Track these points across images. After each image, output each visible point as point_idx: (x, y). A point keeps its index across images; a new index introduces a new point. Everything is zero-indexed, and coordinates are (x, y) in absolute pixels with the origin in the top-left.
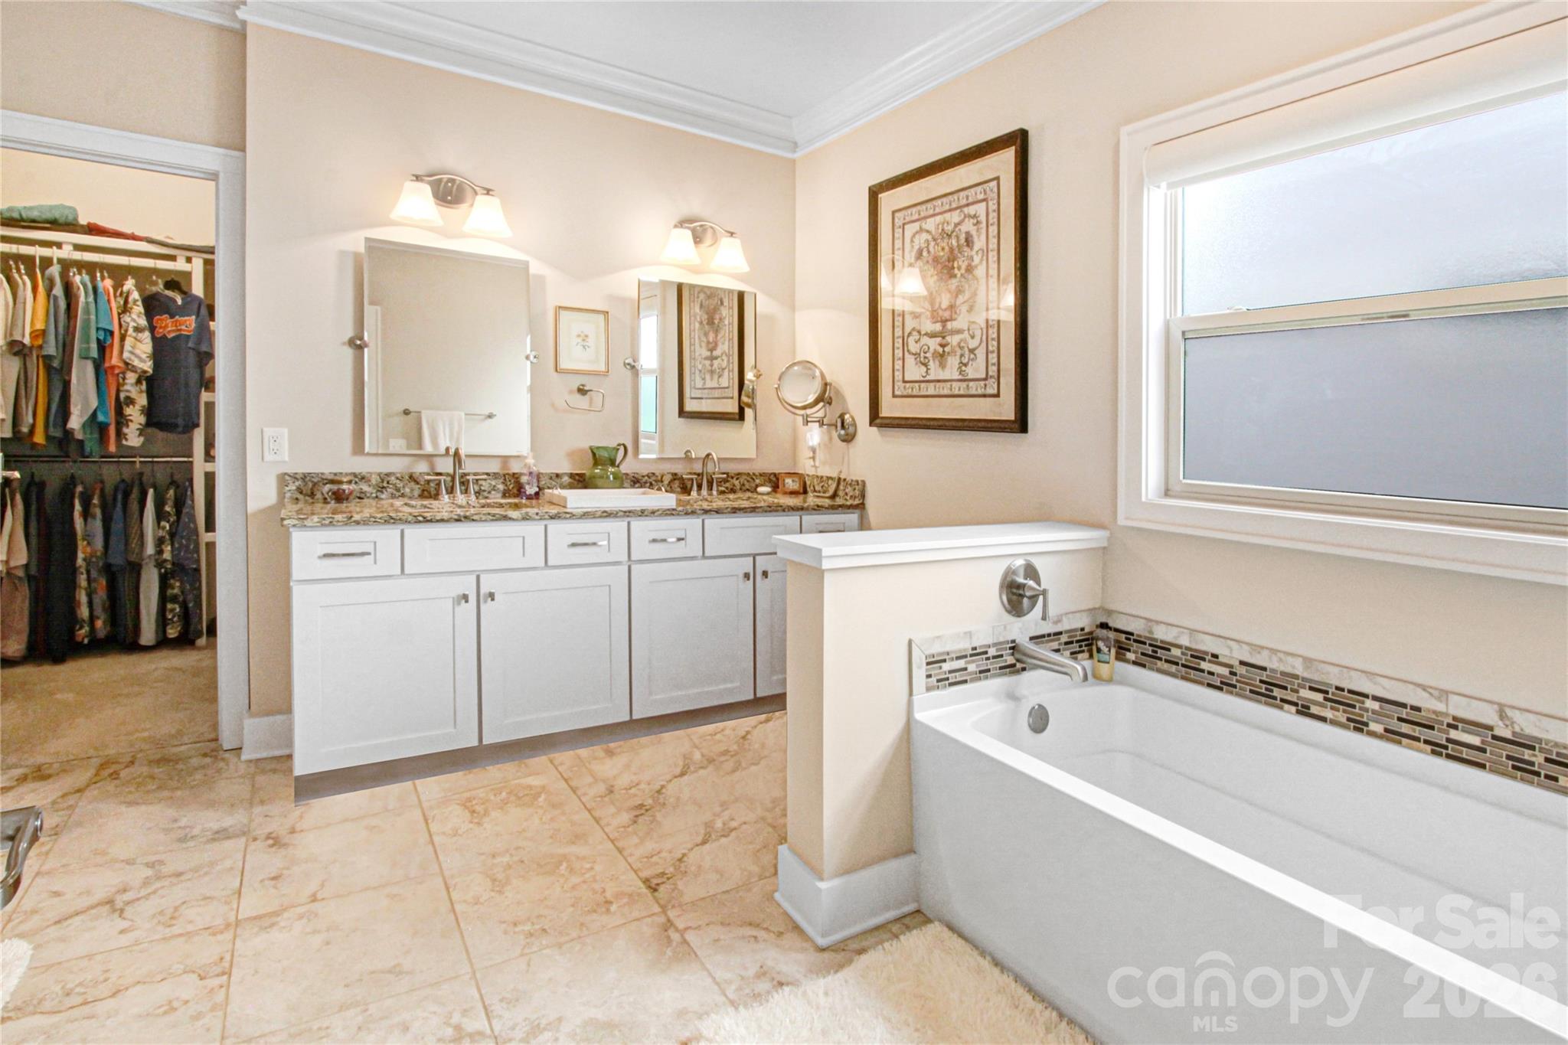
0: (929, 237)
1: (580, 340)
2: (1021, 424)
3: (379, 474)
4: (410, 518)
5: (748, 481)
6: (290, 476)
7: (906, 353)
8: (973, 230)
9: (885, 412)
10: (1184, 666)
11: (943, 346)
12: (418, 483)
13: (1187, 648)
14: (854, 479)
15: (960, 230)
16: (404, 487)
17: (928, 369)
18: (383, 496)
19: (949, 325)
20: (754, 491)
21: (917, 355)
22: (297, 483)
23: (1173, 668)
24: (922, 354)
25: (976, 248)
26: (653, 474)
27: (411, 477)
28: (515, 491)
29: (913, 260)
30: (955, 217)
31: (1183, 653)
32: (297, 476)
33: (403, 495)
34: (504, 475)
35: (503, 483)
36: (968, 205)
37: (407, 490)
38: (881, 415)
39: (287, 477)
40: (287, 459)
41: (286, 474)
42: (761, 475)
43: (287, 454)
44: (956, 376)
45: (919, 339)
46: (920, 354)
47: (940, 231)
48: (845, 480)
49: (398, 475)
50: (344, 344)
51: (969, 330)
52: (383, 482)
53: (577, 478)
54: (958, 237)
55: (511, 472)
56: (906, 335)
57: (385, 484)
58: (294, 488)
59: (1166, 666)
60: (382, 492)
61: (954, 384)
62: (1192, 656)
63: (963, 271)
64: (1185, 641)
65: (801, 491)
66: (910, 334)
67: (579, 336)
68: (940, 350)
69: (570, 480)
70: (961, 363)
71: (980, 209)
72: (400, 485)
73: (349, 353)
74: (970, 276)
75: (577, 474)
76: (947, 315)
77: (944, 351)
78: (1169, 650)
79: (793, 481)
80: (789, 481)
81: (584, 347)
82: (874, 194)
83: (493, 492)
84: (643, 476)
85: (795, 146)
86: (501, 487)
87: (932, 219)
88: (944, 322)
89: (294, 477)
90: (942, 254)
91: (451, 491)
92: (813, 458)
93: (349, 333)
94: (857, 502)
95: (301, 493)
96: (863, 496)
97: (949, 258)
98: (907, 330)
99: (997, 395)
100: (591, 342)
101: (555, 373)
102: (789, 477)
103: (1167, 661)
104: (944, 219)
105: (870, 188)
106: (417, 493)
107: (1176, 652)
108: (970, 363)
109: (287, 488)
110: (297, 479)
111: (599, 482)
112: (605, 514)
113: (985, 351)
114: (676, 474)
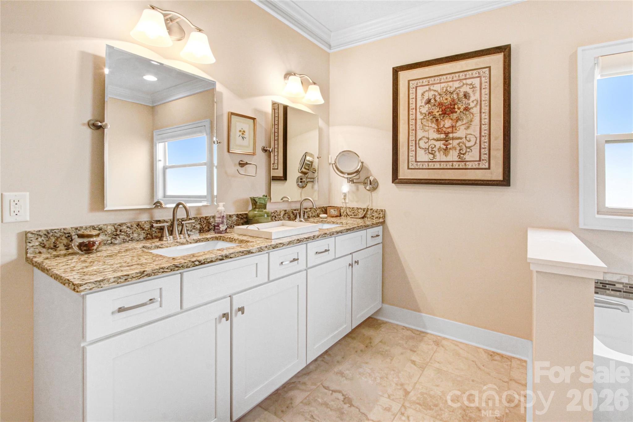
0: (436, 94)
1: (241, 133)
2: (506, 181)
3: (114, 225)
4: (190, 264)
5: (314, 212)
6: (32, 234)
7: (418, 148)
8: (470, 91)
9: (401, 176)
10: (624, 292)
11: (446, 145)
12: (143, 229)
13: (626, 284)
14: (379, 208)
15: (460, 91)
16: (133, 233)
17: (434, 156)
18: (117, 242)
19: (451, 135)
20: (318, 216)
21: (425, 149)
22: (40, 240)
23: (618, 293)
24: (430, 149)
25: (472, 99)
26: (276, 211)
27: (138, 225)
28: (206, 228)
29: (423, 104)
30: (457, 84)
31: (624, 286)
32: (41, 233)
33: (132, 240)
34: (200, 218)
35: (199, 224)
36: (466, 79)
37: (135, 235)
38: (399, 178)
39: (29, 235)
40: (28, 219)
41: (29, 232)
42: (319, 208)
43: (28, 214)
44: (457, 159)
45: (428, 142)
46: (428, 149)
47: (444, 90)
48: (371, 209)
49: (129, 225)
50: (84, 124)
51: (466, 137)
52: (116, 231)
53: (240, 216)
54: (458, 94)
55: (204, 216)
56: (418, 139)
57: (118, 233)
58: (37, 244)
59: (613, 292)
60: (115, 239)
61: (455, 163)
62: (630, 287)
63: (462, 110)
64: (625, 281)
65: (339, 215)
66: (420, 139)
67: (240, 131)
68: (444, 147)
69: (237, 218)
70: (460, 153)
71: (476, 82)
72: (129, 231)
73: (88, 132)
74: (467, 113)
75: (240, 214)
76: (450, 130)
77: (447, 147)
78: (615, 285)
79: (334, 210)
80: (332, 211)
81: (243, 137)
82: (396, 71)
83: (193, 231)
84: (272, 213)
85: (330, 47)
86: (198, 226)
87: (439, 85)
88: (447, 134)
89: (38, 234)
90: (445, 101)
91: (171, 233)
92: (345, 199)
93: (88, 116)
94: (381, 220)
95: (44, 247)
96: (384, 217)
97: (451, 103)
98: (419, 137)
99: (489, 168)
100: (246, 135)
101: (227, 153)
102: (332, 209)
103: (612, 290)
104: (448, 85)
105: (393, 68)
106: (142, 236)
107: (618, 286)
108: (467, 153)
109: (31, 245)
110: (41, 236)
111: (261, 219)
112: (298, 241)
113: (478, 148)
114: (286, 211)
